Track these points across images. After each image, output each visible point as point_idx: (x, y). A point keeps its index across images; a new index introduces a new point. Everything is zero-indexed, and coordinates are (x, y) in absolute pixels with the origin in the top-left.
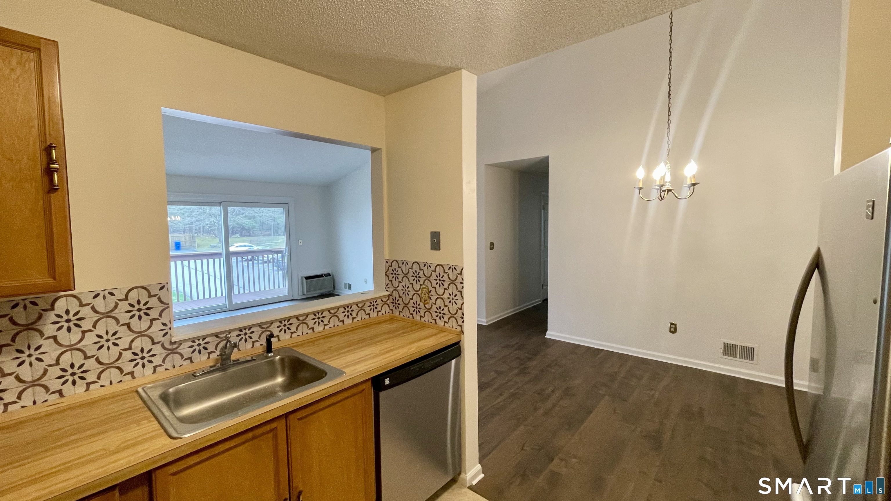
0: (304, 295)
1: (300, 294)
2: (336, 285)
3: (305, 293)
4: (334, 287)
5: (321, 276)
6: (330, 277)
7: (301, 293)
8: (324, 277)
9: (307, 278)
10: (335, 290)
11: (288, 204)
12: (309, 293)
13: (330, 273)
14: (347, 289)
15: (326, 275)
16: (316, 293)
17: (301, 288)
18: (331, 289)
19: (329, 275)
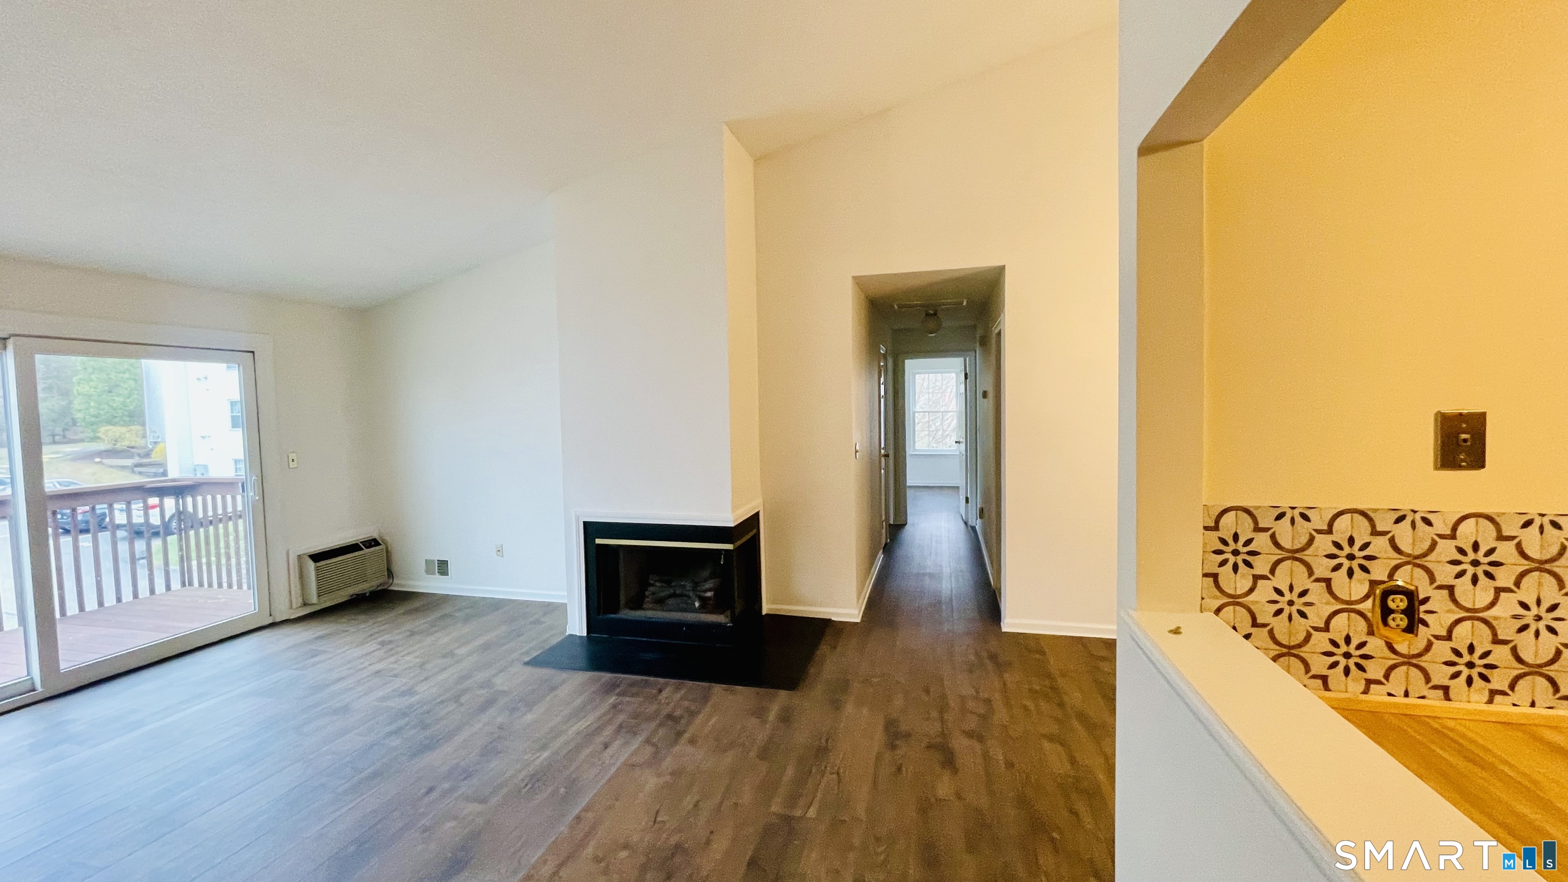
0: (305, 604)
1: (294, 606)
2: (395, 569)
3: (314, 598)
4: (390, 574)
5: (353, 548)
6: (377, 548)
7: (297, 601)
8: (362, 549)
9: (317, 557)
10: (396, 581)
11: (253, 352)
12: (323, 599)
13: (375, 535)
14: (433, 573)
15: (367, 545)
16: (341, 596)
17: (299, 586)
18: (383, 579)
19: (372, 543)
